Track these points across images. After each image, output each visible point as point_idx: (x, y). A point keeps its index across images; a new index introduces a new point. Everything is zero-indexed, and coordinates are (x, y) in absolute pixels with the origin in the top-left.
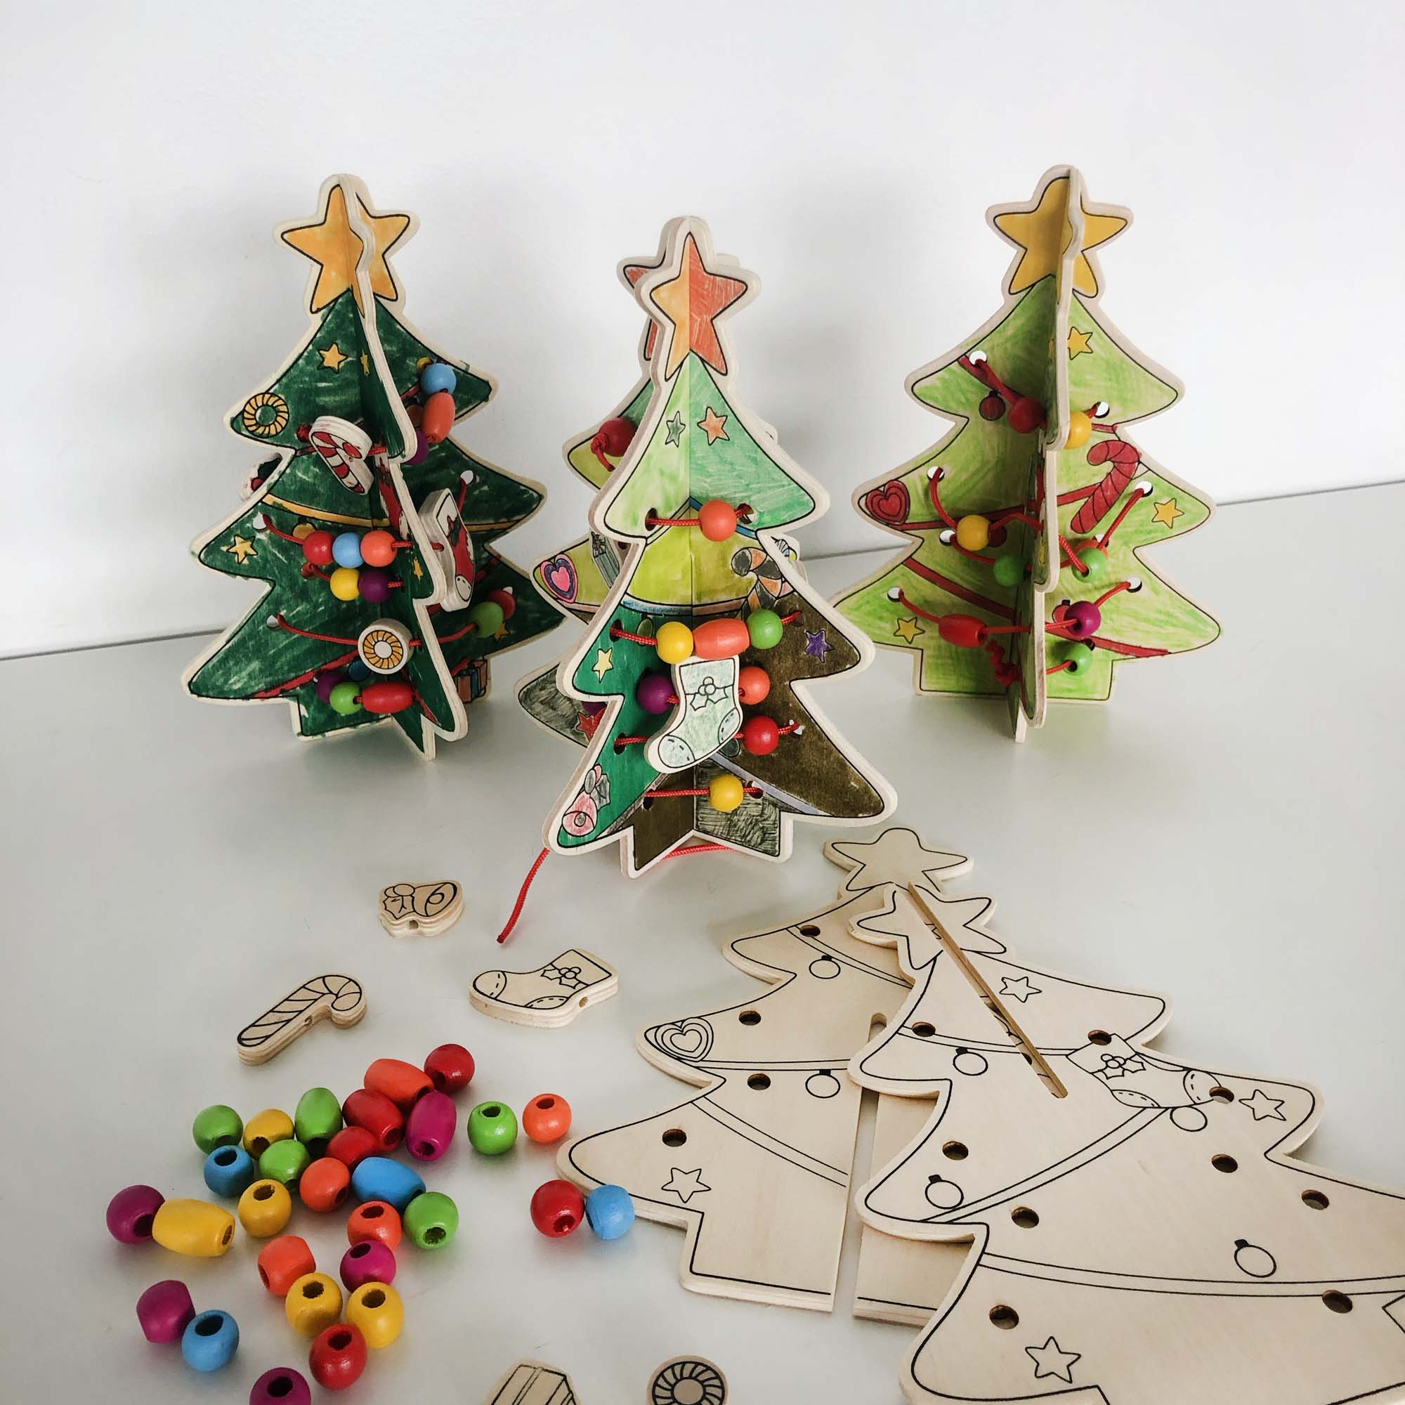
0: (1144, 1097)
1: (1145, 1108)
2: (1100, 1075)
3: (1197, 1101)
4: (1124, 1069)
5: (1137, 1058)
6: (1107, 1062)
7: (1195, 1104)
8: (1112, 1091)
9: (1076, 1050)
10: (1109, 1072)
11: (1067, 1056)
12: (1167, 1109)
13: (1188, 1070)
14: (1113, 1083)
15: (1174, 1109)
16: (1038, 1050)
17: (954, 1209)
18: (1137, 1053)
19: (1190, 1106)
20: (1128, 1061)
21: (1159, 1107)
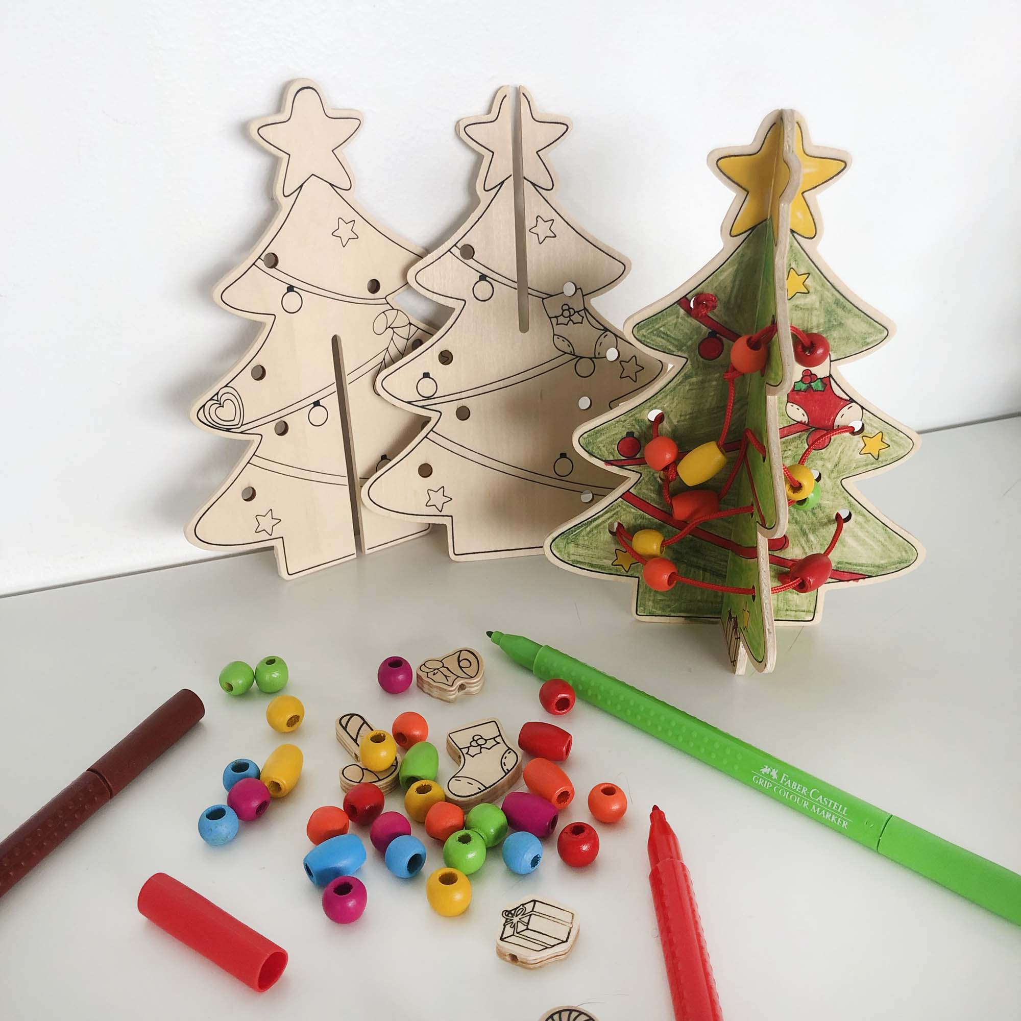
0: (570, 344)
1: (565, 353)
2: (554, 320)
3: (597, 356)
4: (570, 320)
5: (582, 313)
6: (563, 311)
7: (595, 358)
8: (554, 335)
9: (551, 296)
10: (561, 320)
11: (543, 299)
12: (577, 356)
13: (606, 330)
14: (559, 330)
15: (581, 358)
16: (530, 290)
17: (428, 398)
18: (585, 309)
19: (591, 359)
20: (577, 313)
21: (574, 355)
